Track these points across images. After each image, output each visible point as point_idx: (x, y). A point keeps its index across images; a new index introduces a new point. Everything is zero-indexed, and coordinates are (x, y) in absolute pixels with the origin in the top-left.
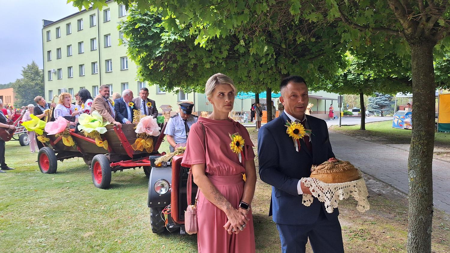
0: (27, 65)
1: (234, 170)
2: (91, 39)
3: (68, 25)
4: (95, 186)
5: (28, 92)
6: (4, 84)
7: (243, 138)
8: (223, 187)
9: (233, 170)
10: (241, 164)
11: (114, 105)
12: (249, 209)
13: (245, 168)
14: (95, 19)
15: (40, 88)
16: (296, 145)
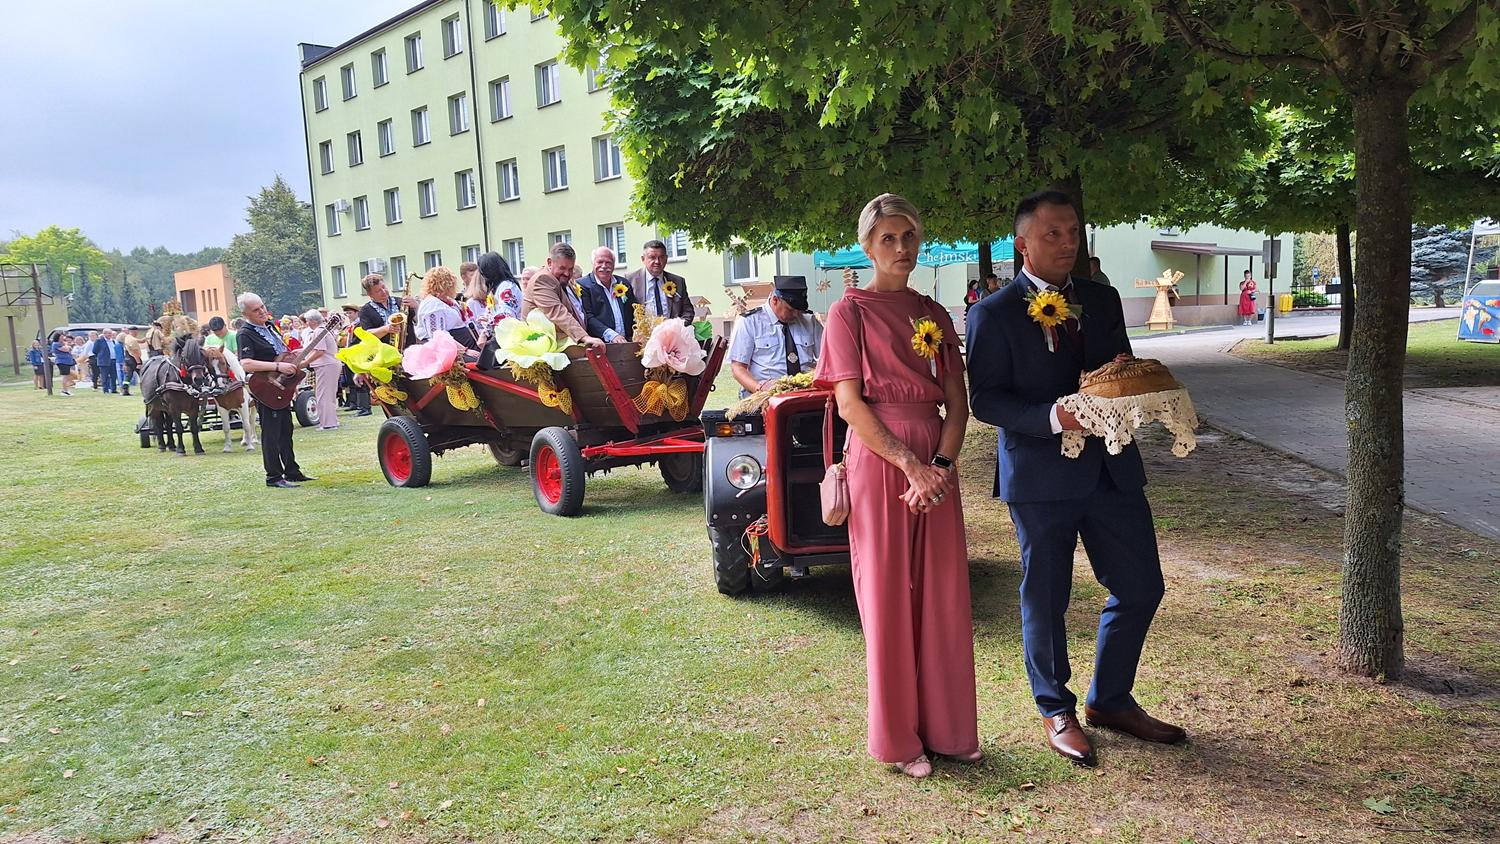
0: (261, 191)
1: (922, 392)
2: (450, 98)
3: (378, 56)
4: (543, 510)
5: (271, 274)
6: (187, 253)
7: (939, 326)
8: (900, 425)
9: (919, 391)
10: (935, 381)
11: (579, 294)
12: (951, 467)
13: (944, 390)
14: (459, 29)
15: (303, 259)
16: (1050, 339)
